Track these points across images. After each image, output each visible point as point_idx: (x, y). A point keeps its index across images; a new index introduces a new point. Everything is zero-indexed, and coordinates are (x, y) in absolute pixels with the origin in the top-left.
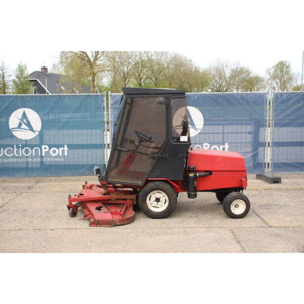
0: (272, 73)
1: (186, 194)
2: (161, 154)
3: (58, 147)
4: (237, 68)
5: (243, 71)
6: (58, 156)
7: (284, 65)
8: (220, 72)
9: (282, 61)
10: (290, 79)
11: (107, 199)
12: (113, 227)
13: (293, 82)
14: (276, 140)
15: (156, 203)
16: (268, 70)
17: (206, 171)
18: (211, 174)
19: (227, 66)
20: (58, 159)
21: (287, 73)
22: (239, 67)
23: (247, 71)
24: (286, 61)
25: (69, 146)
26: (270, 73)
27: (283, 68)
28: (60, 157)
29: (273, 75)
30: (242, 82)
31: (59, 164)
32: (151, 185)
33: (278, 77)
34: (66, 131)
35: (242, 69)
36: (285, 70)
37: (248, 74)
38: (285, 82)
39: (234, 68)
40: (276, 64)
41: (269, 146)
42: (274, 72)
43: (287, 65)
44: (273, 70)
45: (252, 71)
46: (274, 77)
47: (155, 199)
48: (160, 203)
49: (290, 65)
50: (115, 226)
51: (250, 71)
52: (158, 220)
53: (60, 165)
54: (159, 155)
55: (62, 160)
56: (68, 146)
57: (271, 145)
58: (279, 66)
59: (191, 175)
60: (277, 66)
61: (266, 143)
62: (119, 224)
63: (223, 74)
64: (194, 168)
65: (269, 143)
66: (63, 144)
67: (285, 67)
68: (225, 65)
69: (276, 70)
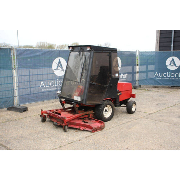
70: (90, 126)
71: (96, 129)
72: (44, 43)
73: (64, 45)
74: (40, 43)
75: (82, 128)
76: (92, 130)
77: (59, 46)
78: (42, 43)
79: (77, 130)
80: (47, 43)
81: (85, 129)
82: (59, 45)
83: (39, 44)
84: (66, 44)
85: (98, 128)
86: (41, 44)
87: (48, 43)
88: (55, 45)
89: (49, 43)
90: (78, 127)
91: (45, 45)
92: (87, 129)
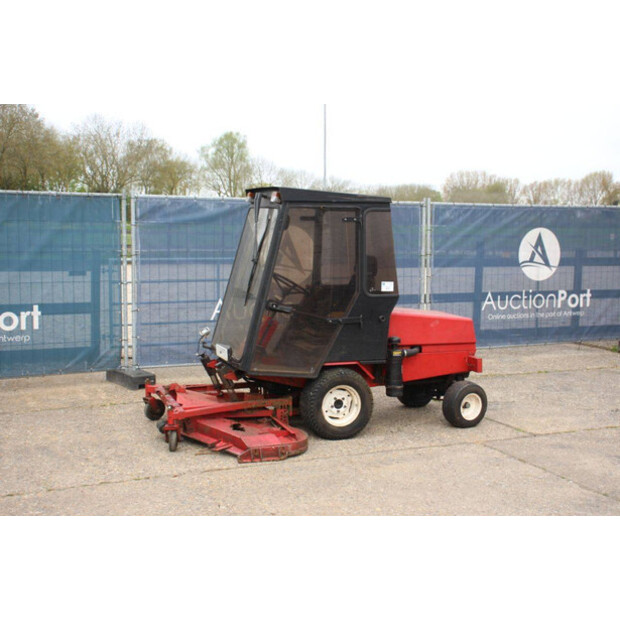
0: (210, 157)
1: (383, 389)
2: (350, 316)
3: (17, 309)
4: (140, 141)
5: (151, 147)
6: (18, 331)
7: (235, 141)
8: (102, 146)
9: (231, 133)
10: (248, 170)
11: (234, 409)
12: (284, 459)
13: (254, 178)
14: (437, 292)
15: (335, 410)
16: (203, 149)
17: (412, 347)
18: (420, 351)
19: (118, 134)
20: (18, 338)
21: (242, 158)
22: (145, 138)
23: (161, 148)
24: (238, 134)
25: (45, 309)
26: (207, 156)
27: (233, 147)
28: (21, 333)
29: (215, 160)
30: (152, 172)
31: (20, 348)
32: (330, 375)
33: (223, 166)
34: (36, 274)
35: (151, 143)
36: (236, 150)
37: (165, 156)
38: (237, 177)
39: (134, 139)
40: (218, 138)
41: (425, 302)
42: (216, 154)
43: (241, 141)
44: (213, 150)
45: (171, 149)
46: (216, 165)
47: (333, 402)
48: (342, 409)
49: (245, 142)
50: (289, 457)
51: (168, 149)
52: (344, 441)
53: (22, 352)
54: (347, 318)
55: (26, 339)
56: (42, 307)
57: (428, 300)
58: (225, 142)
59: (396, 353)
60: (221, 141)
61: (420, 296)
62: (293, 452)
63: (109, 151)
64: (399, 341)
65: (425, 296)
66: (29, 303)
67: (236, 146)
68: (113, 132)
69: (218, 150)
70: (240, 440)
71: (257, 454)
72: (475, 174)
73: (553, 184)
74: (462, 176)
75: (221, 445)
76: (244, 452)
77: (532, 186)
78: (468, 174)
79: (206, 450)
80: (484, 174)
81: (229, 450)
82: (532, 182)
83: (457, 179)
84: (561, 178)
85: (264, 450)
86: (465, 179)
87: (489, 173)
88: (517, 181)
89: (494, 176)
90: (210, 441)
91: (477, 182)
92: (233, 450)
